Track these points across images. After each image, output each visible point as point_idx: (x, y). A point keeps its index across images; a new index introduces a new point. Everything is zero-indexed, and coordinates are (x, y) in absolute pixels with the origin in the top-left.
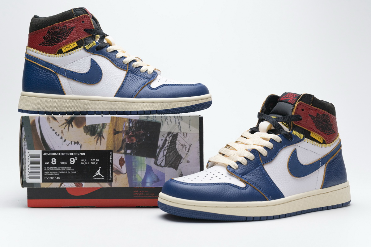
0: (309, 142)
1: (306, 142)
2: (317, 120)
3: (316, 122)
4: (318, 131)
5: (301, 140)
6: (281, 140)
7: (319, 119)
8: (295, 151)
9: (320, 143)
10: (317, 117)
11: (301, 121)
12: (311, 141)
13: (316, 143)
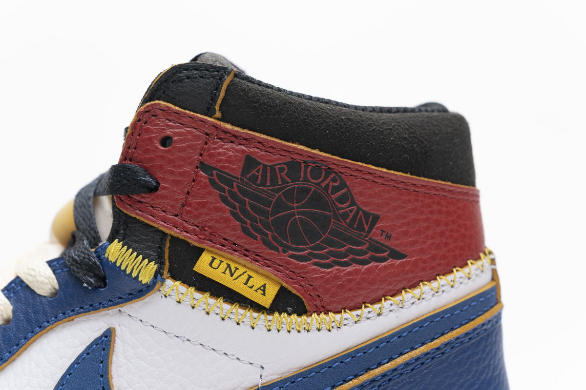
0: (187, 301)
1: (171, 302)
2: (245, 193)
3: (243, 203)
4: (256, 246)
5: (141, 291)
6: (57, 287)
7: (264, 184)
8: (104, 343)
9: (258, 308)
10: (244, 173)
11: (153, 196)
12: (198, 295)
13: (227, 307)
